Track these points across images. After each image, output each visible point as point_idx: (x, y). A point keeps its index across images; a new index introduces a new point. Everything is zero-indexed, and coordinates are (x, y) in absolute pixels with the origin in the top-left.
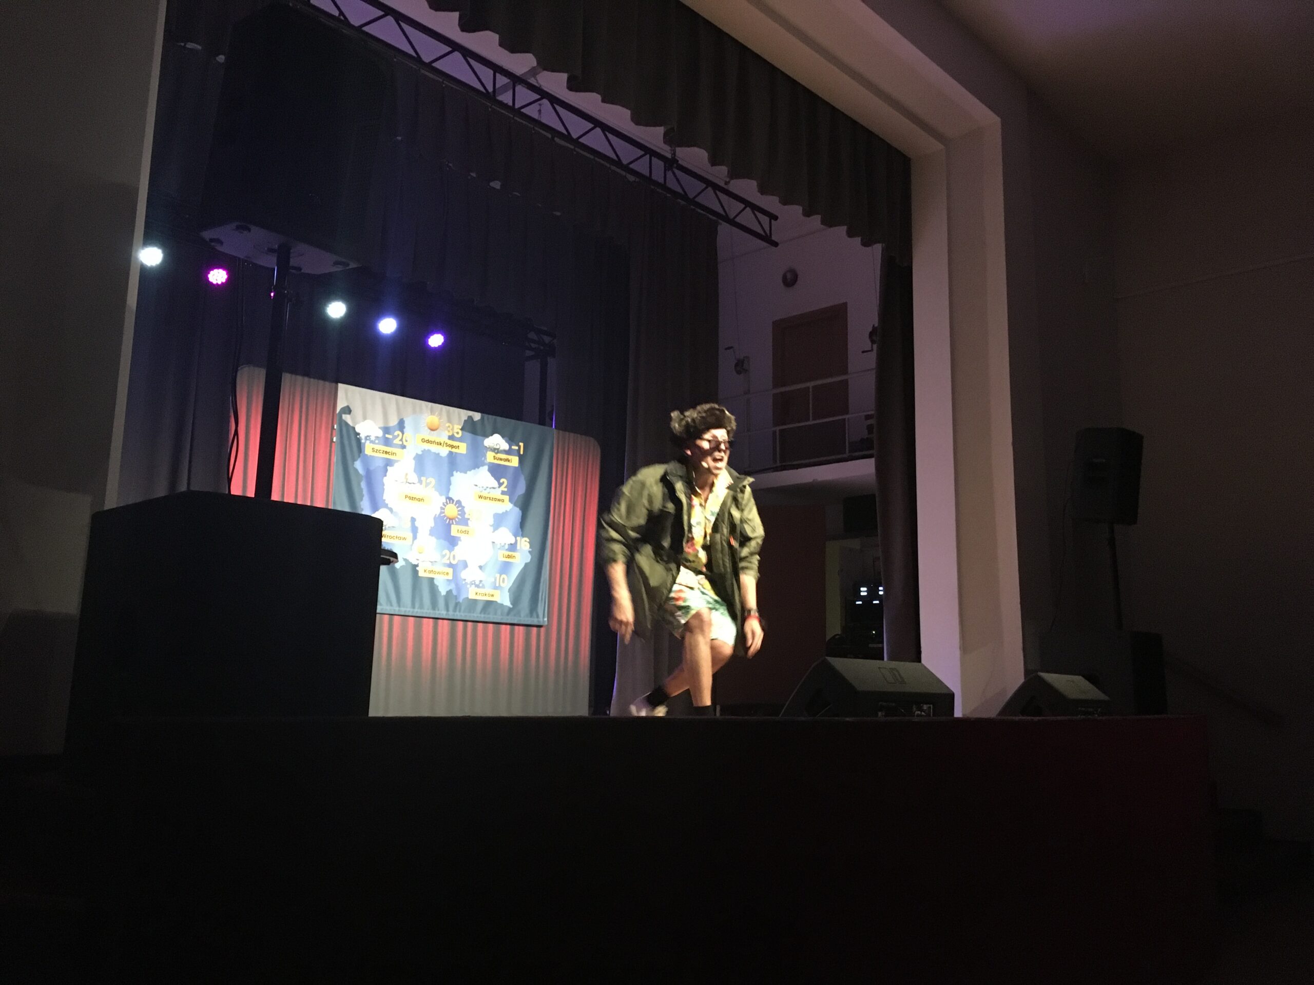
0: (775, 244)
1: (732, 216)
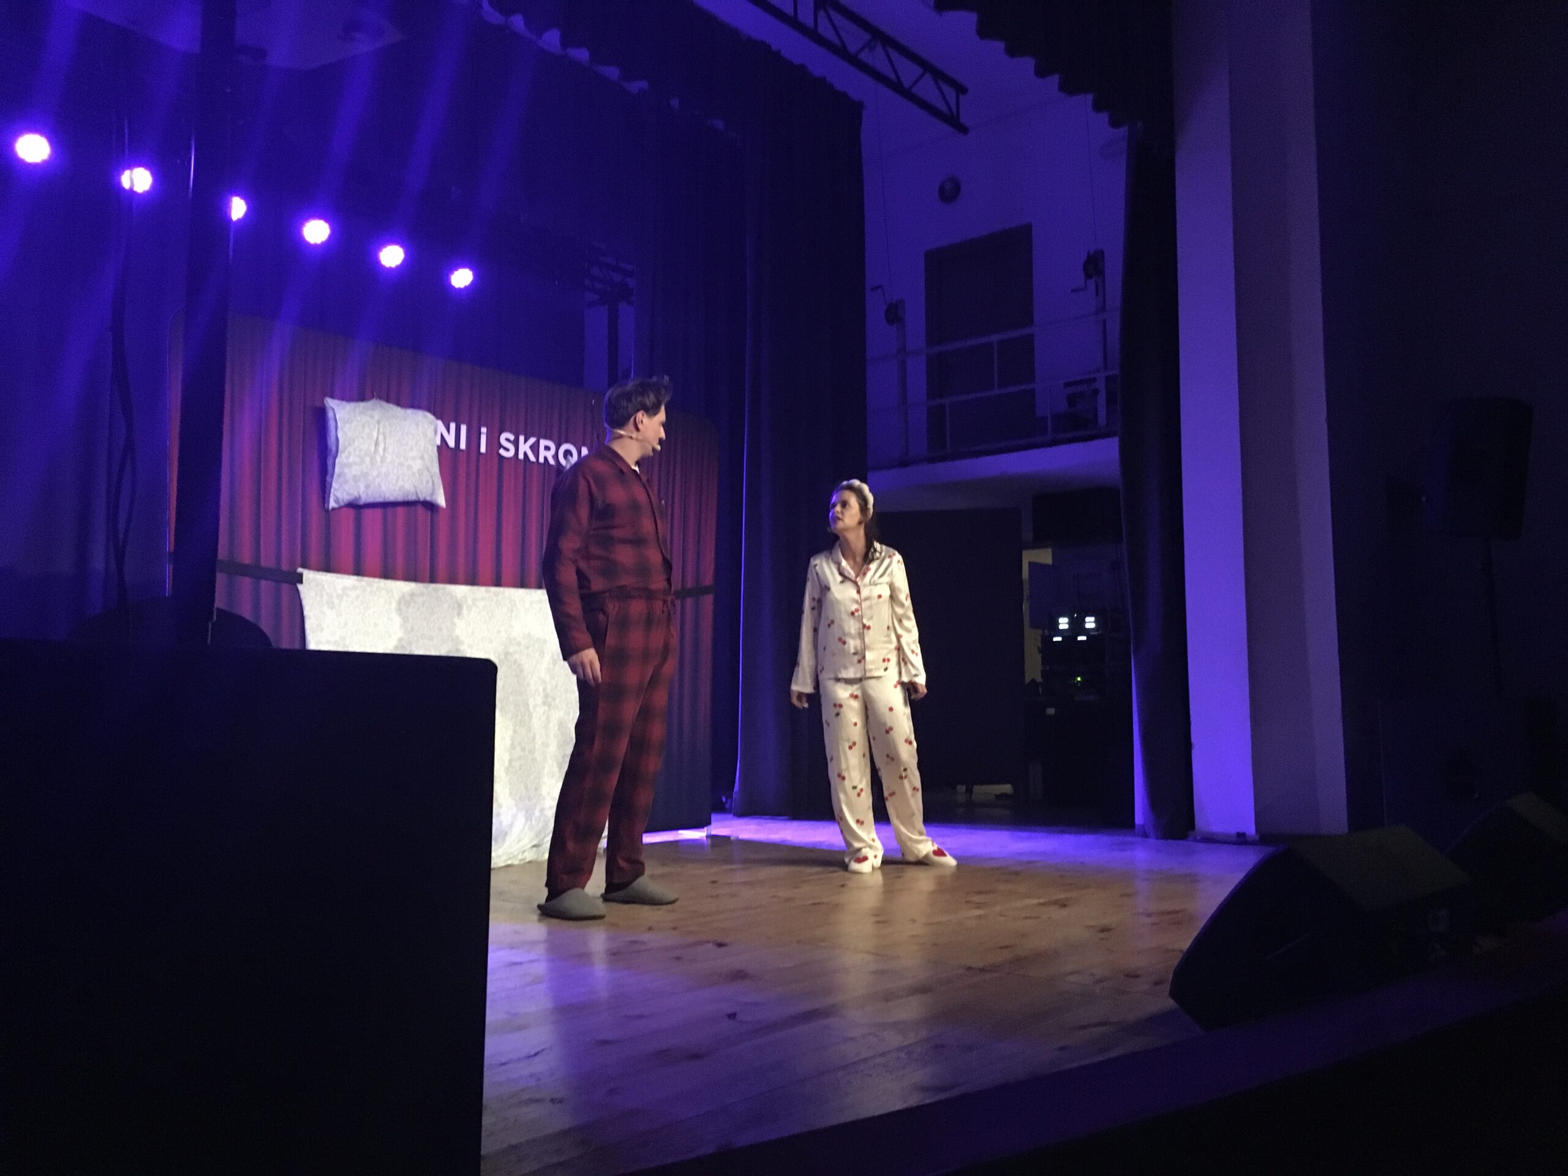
0: (963, 129)
1: (906, 85)
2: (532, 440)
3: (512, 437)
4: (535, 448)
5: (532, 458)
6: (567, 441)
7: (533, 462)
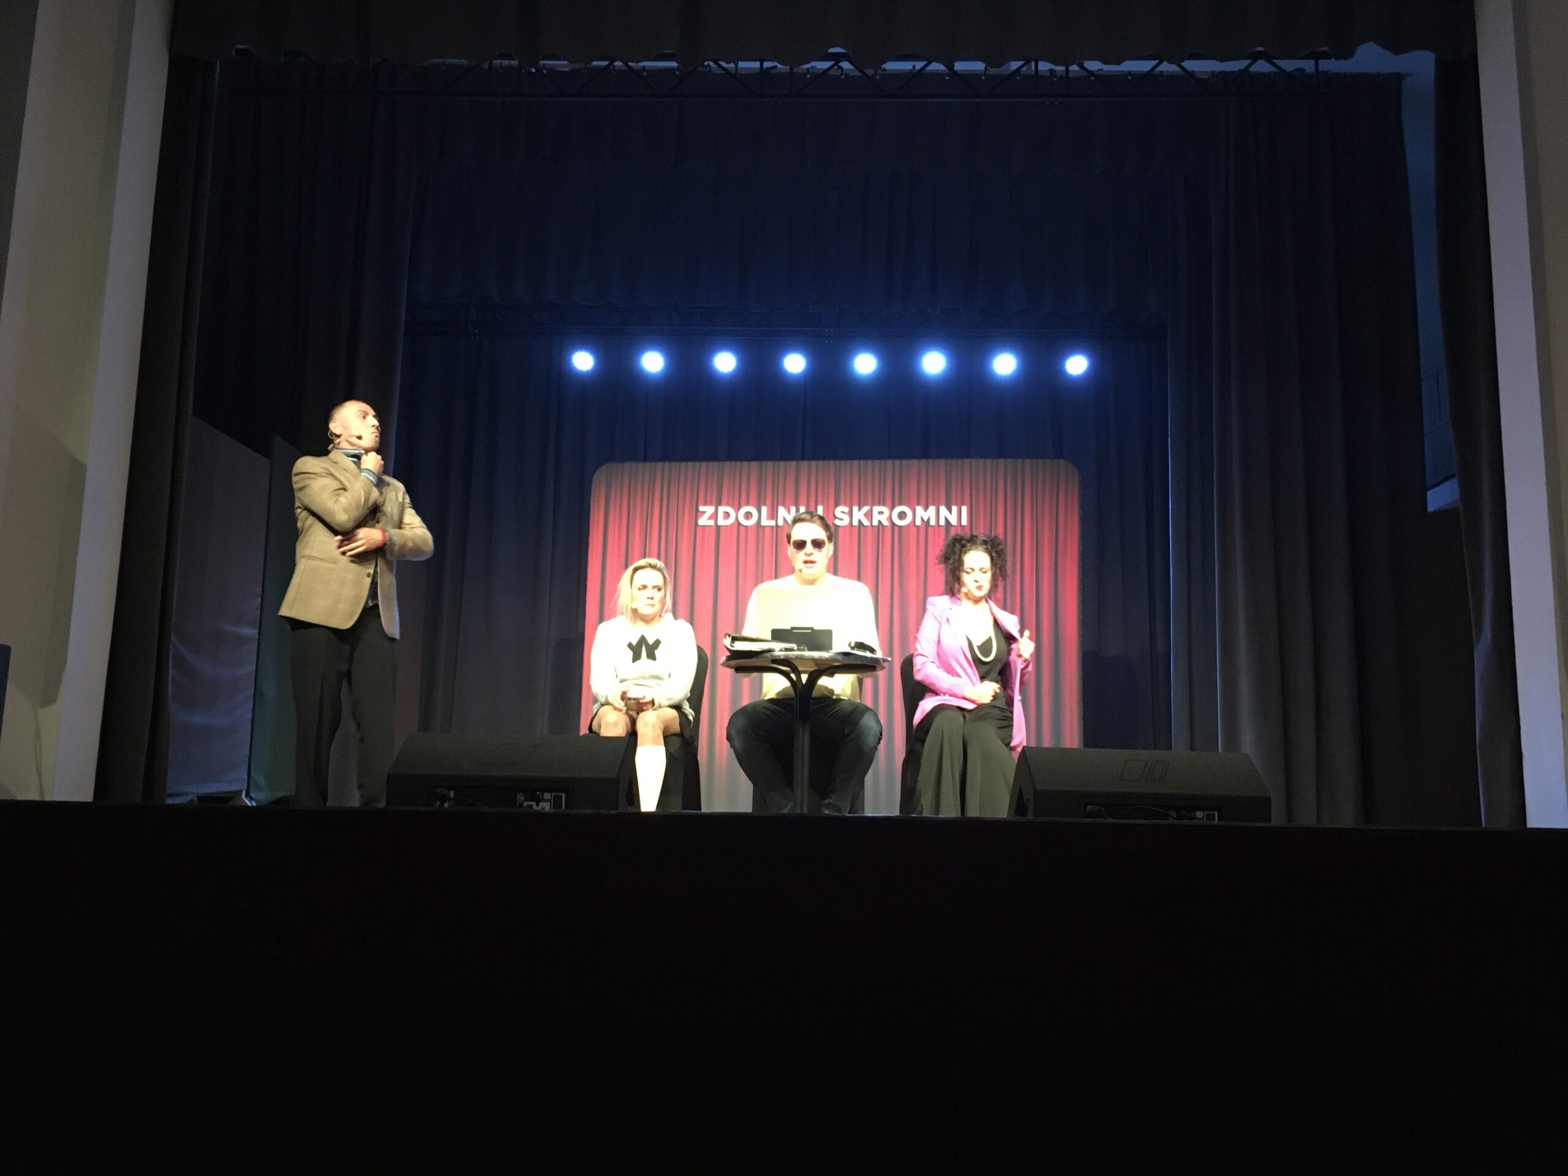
2: (866, 509)
3: (846, 509)
4: (869, 515)
5: (866, 523)
6: (900, 504)
7: (868, 526)
